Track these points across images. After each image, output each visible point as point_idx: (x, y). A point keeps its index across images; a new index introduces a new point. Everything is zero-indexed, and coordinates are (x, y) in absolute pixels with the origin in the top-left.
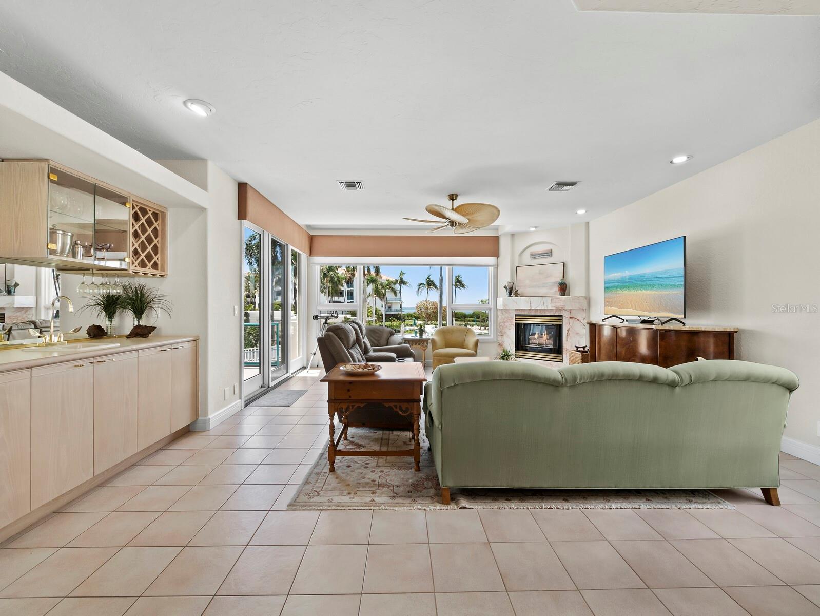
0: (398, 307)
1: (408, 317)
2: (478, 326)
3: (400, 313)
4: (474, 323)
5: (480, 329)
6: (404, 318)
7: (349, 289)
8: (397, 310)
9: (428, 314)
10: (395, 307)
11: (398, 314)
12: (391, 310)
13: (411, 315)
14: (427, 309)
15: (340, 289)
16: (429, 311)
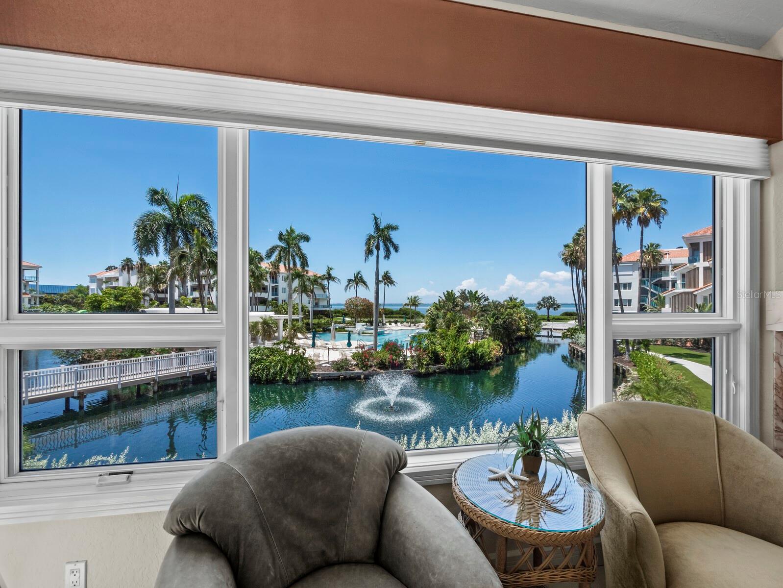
0: (325, 303)
1: (335, 313)
2: (408, 322)
3: (328, 309)
4: (403, 320)
5: (410, 326)
6: (332, 315)
7: (274, 285)
8: (324, 307)
9: (357, 311)
10: (321, 303)
11: (326, 311)
12: (318, 307)
13: (339, 312)
14: (357, 306)
15: (263, 285)
16: (359, 308)
